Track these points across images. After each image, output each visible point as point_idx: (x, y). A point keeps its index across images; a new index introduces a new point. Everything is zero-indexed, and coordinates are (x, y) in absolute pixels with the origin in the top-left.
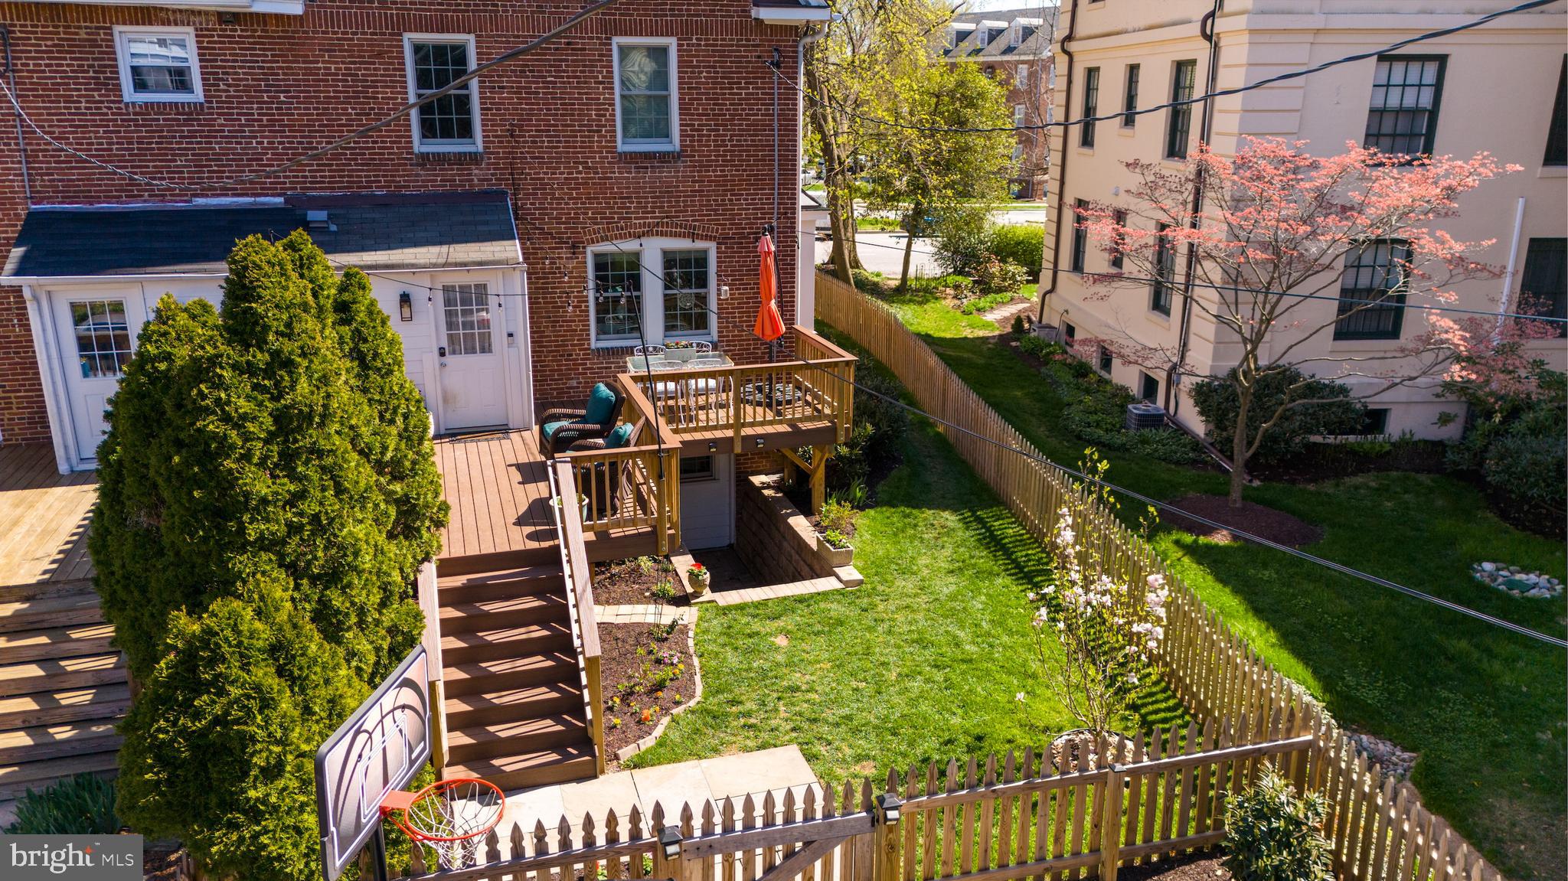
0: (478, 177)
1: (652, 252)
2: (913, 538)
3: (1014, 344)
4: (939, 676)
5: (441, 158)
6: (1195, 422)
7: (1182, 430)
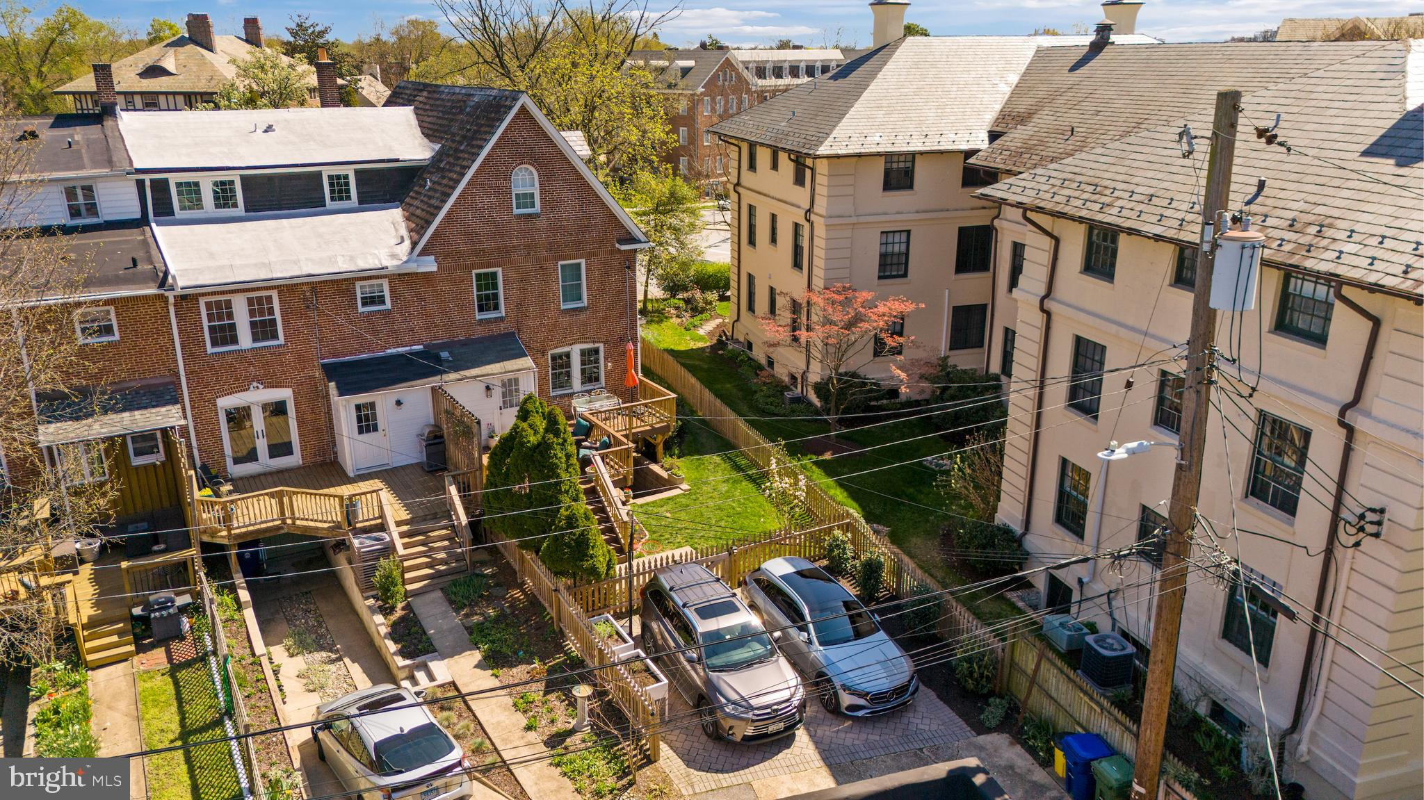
0: (503, 328)
1: (576, 351)
2: (704, 469)
3: (720, 352)
4: (730, 520)
5: (488, 321)
6: (817, 402)
7: (810, 404)
